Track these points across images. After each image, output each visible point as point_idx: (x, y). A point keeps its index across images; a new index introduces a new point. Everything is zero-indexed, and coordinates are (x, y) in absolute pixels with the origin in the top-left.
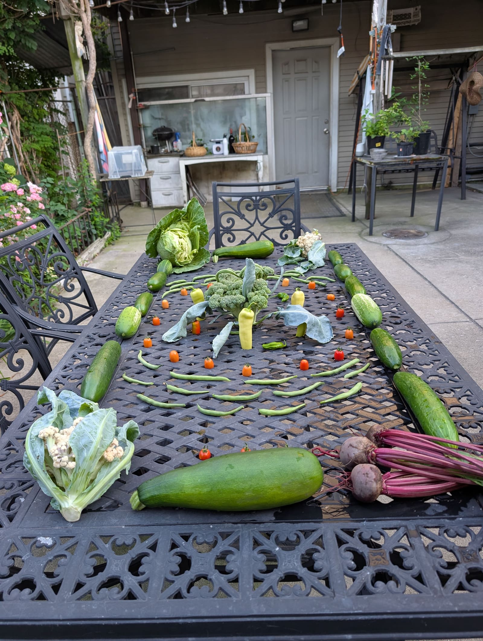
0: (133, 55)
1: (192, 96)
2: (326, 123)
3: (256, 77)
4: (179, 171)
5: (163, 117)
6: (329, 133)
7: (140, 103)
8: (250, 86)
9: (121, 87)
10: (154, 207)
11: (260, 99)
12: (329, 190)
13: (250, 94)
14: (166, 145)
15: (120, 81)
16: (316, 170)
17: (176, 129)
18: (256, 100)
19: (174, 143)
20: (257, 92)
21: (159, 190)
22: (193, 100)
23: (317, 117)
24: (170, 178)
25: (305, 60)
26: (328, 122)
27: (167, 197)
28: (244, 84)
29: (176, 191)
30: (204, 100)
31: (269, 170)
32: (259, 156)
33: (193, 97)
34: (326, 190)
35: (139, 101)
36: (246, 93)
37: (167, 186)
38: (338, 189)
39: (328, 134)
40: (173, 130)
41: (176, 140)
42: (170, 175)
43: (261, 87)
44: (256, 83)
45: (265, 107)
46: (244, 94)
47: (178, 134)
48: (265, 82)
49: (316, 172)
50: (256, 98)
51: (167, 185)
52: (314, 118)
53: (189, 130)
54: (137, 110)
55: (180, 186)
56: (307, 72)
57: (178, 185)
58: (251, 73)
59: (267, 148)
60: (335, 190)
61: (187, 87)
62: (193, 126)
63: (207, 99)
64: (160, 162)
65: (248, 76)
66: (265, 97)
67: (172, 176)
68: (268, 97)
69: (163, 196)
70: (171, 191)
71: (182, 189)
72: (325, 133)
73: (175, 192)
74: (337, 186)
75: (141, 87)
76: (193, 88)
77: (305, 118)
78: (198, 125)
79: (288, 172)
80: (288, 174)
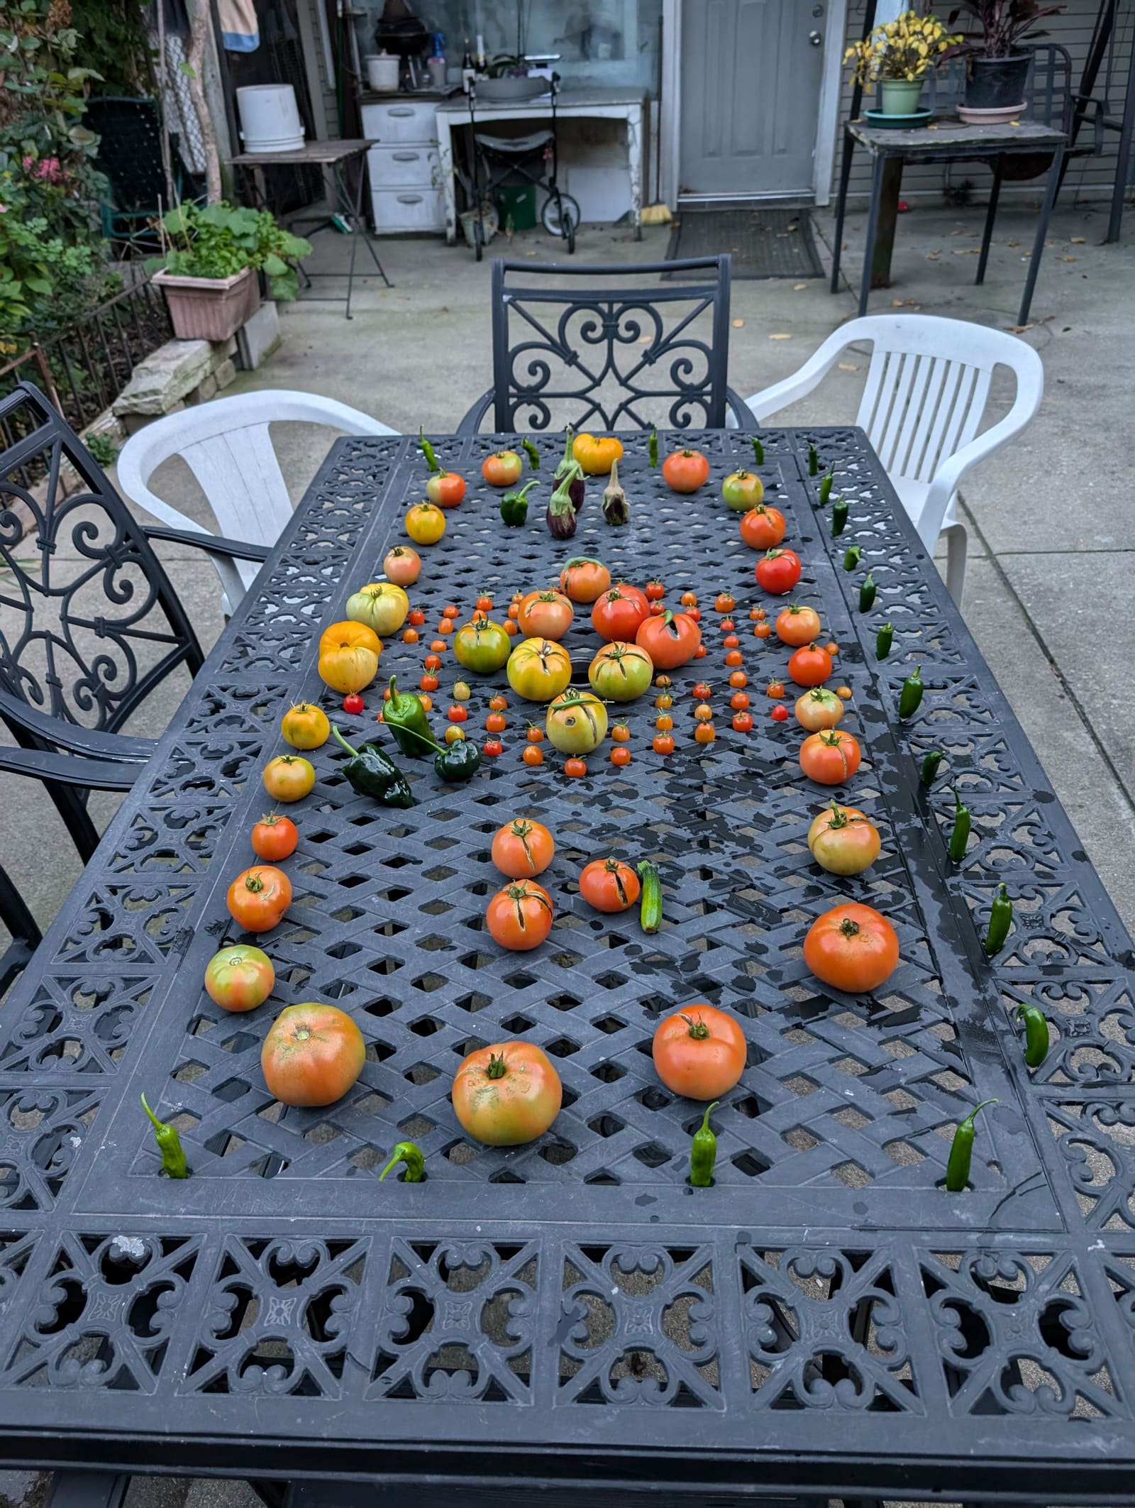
6: (821, 44)
12: (812, 200)
16: (782, 147)
17: (437, 24)
19: (429, 63)
24: (417, 157)
27: (409, 207)
32: (631, 108)
34: (803, 200)
37: (410, 179)
38: (831, 198)
39: (818, 44)
40: (427, 28)
47: (440, 35)
49: (783, 151)
51: (407, 177)
53: (467, 26)
59: (660, 81)
60: (826, 202)
62: (479, 17)
64: (390, 115)
67: (422, 152)
69: (401, 205)
70: (419, 193)
72: (812, 42)
73: (429, 196)
74: (832, 190)
78: (490, 13)
79: (712, 149)
80: (712, 154)
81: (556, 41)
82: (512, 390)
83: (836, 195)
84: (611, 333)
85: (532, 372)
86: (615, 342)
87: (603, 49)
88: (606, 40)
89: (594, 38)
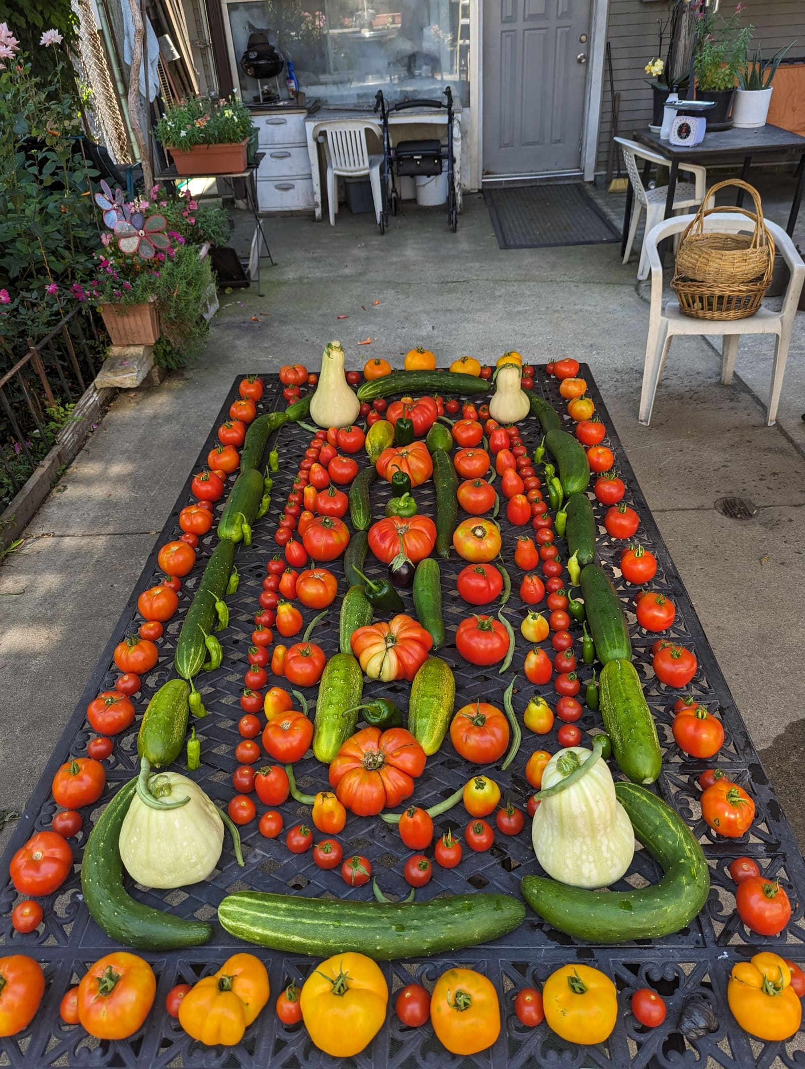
2: (582, 40)
4: (306, 142)
6: (587, 62)
10: (260, 212)
12: (582, 177)
16: (558, 138)
21: (268, 179)
23: (567, 29)
24: (290, 155)
26: (586, 38)
27: (284, 193)
29: (301, 181)
34: (575, 177)
37: (284, 171)
38: (596, 176)
39: (585, 62)
42: (289, 150)
49: (559, 141)
51: (282, 170)
52: (560, 30)
55: (306, 172)
57: (304, 169)
59: (469, 92)
60: (592, 179)
64: (268, 122)
67: (294, 151)
69: (277, 191)
70: (291, 182)
71: (311, 178)
72: (579, 61)
73: (300, 185)
74: (596, 170)
77: (543, 32)
79: (506, 141)
80: (506, 145)
81: (389, 64)
87: (425, 70)
88: (426, 64)
89: (418, 63)
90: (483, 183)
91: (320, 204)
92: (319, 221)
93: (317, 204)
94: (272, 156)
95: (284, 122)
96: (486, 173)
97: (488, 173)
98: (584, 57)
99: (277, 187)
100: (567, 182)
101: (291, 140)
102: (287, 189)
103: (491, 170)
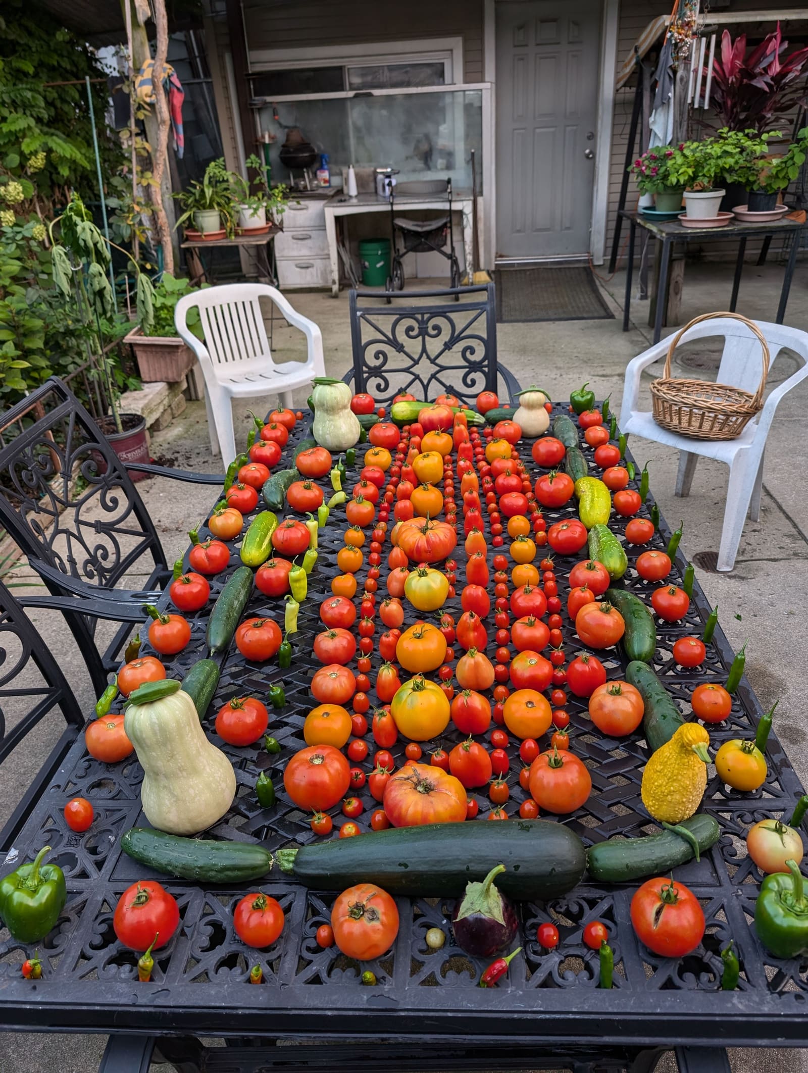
0: (244, 8)
1: (350, 84)
2: (589, 138)
3: (466, 51)
4: (325, 226)
5: (298, 125)
6: (594, 158)
7: (257, 98)
8: (455, 70)
9: (223, 68)
10: (281, 288)
11: (471, 93)
12: (590, 261)
13: (453, 84)
14: (304, 177)
15: (221, 57)
16: (568, 225)
17: (322, 147)
18: (464, 95)
19: (318, 173)
20: (466, 82)
21: (289, 259)
22: (351, 94)
23: (574, 128)
24: (310, 237)
25: (554, 20)
26: (592, 137)
27: (303, 271)
28: (443, 64)
29: (319, 261)
30: (370, 95)
31: (485, 224)
32: (465, 203)
33: (351, 89)
34: (584, 261)
35: (255, 95)
36: (446, 82)
37: (305, 252)
38: (604, 260)
39: (591, 158)
40: (316, 151)
41: (321, 168)
42: (309, 233)
43: (474, 73)
44: (466, 62)
45: (481, 108)
46: (443, 84)
47: (326, 155)
48: (482, 61)
49: (568, 228)
50: (464, 91)
51: (303, 251)
52: (568, 129)
53: (344, 149)
54: (252, 110)
55: (326, 252)
56: (558, 43)
57: (323, 250)
58: (456, 43)
59: (481, 183)
60: (601, 263)
61: (340, 68)
62: (352, 141)
63: (376, 92)
64: (290, 208)
65: (451, 50)
66: (481, 90)
67: (314, 234)
68: (487, 88)
69: (298, 269)
70: (311, 261)
71: (329, 258)
72: (587, 156)
73: (318, 264)
74: (605, 255)
75: (258, 68)
76: (351, 71)
77: (552, 130)
78: (360, 139)
79: (518, 228)
80: (519, 231)
81: (407, 158)
82: (365, 369)
83: (609, 257)
84: (423, 332)
85: (377, 357)
86: (427, 338)
87: (441, 162)
88: (442, 158)
89: (434, 157)
90: (496, 265)
91: (337, 282)
92: (336, 297)
93: (334, 282)
94: (294, 238)
95: (306, 208)
96: (499, 256)
97: (501, 256)
98: (591, 152)
99: (298, 266)
100: (576, 265)
101: (312, 224)
102: (307, 267)
103: (504, 254)
